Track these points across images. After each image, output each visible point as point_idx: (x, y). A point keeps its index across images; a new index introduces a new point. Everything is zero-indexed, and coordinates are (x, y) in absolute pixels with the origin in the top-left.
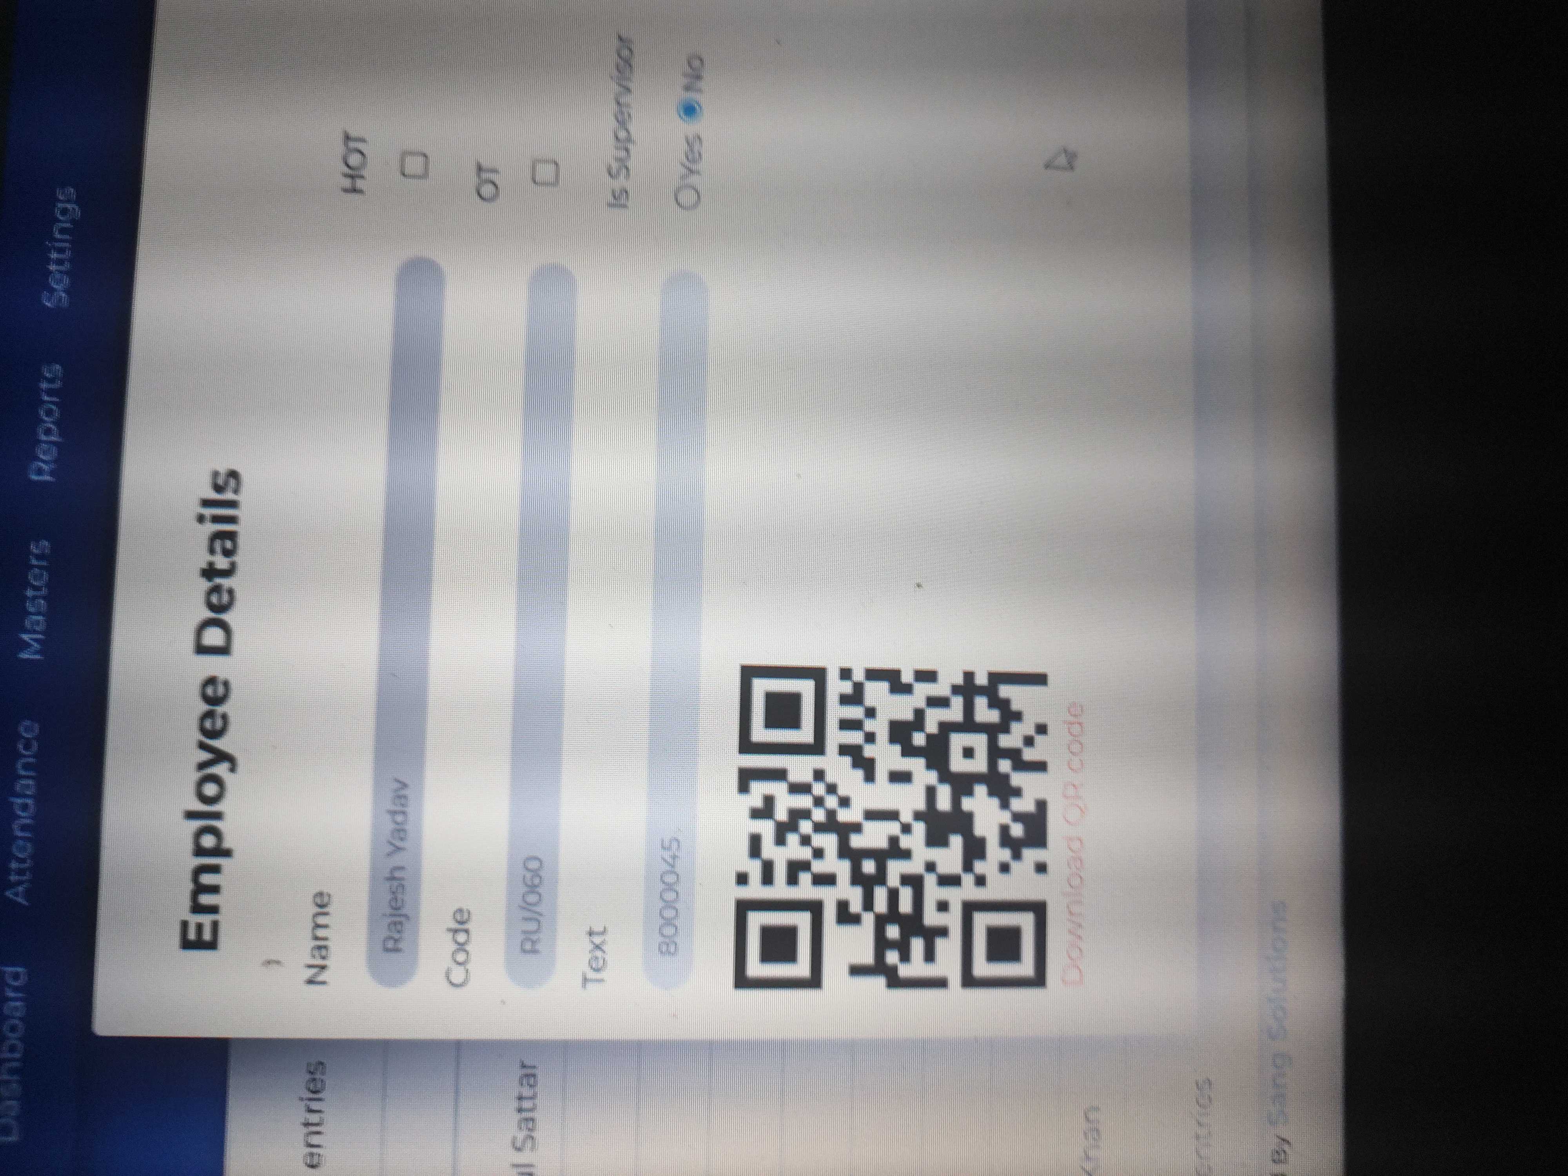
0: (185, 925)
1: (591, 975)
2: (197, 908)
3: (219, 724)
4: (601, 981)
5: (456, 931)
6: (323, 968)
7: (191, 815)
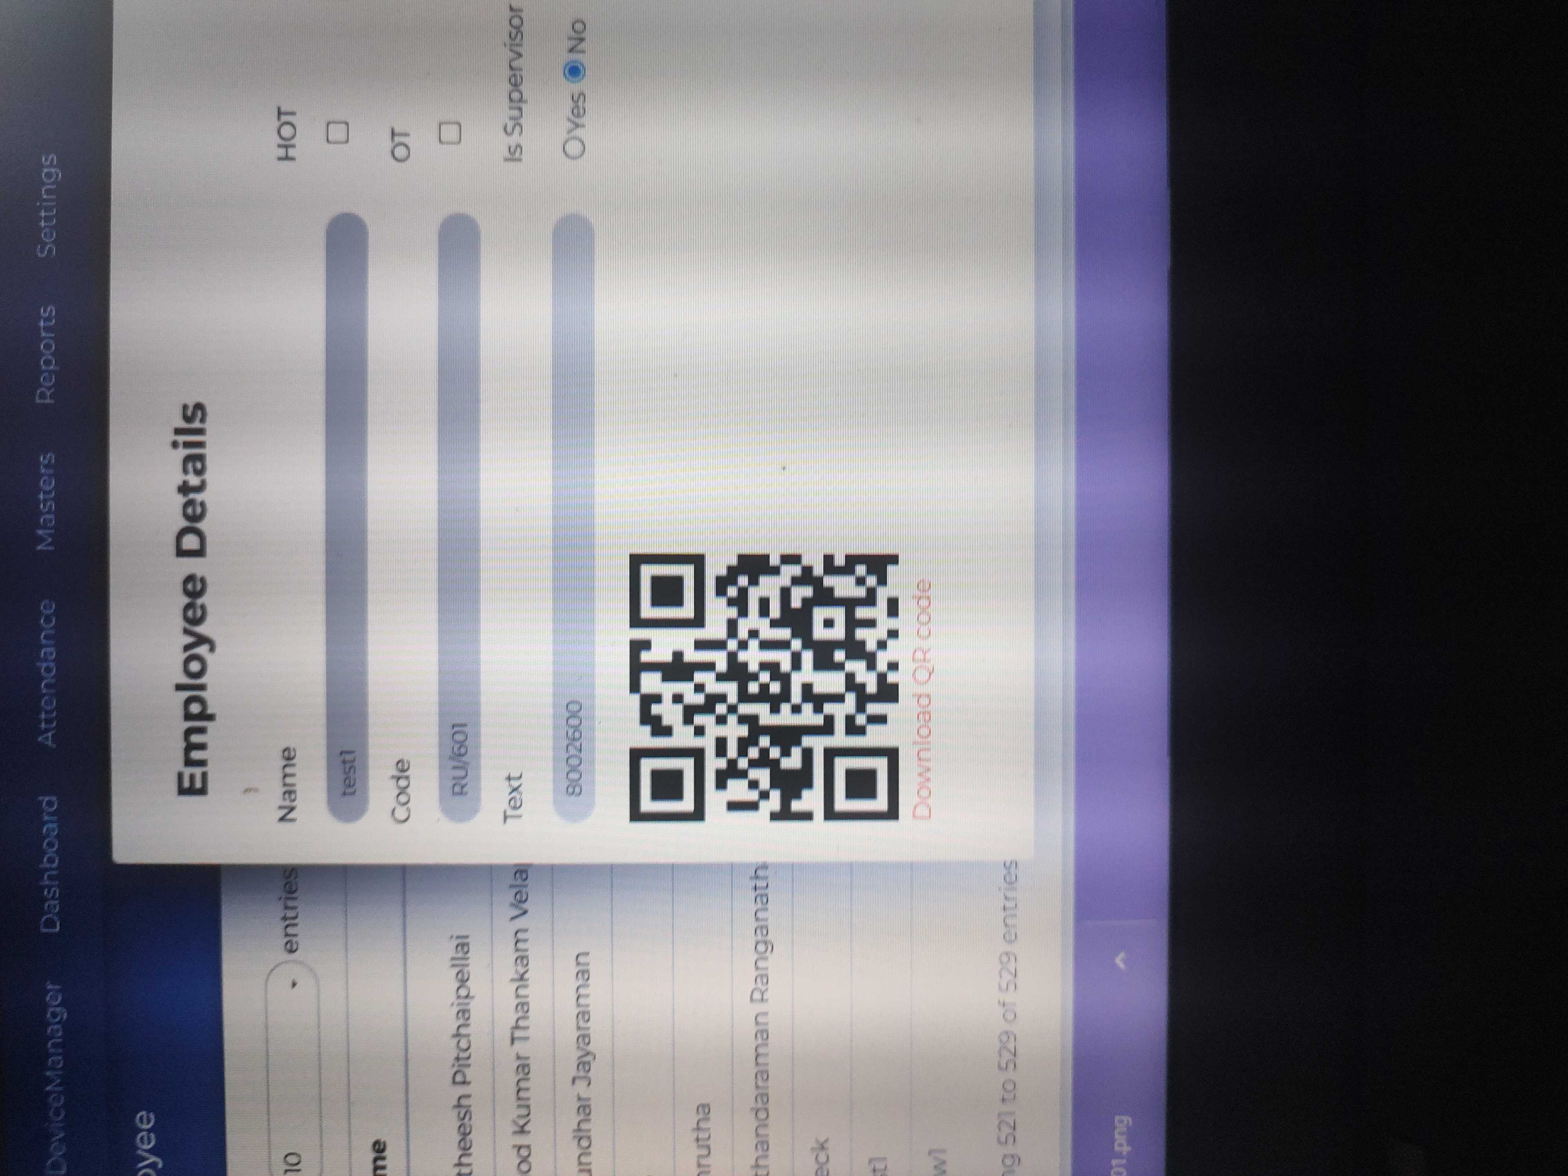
0: (180, 776)
1: (510, 812)
2: (189, 762)
3: (199, 613)
4: (520, 816)
5: (399, 778)
6: (292, 809)
7: (180, 687)
